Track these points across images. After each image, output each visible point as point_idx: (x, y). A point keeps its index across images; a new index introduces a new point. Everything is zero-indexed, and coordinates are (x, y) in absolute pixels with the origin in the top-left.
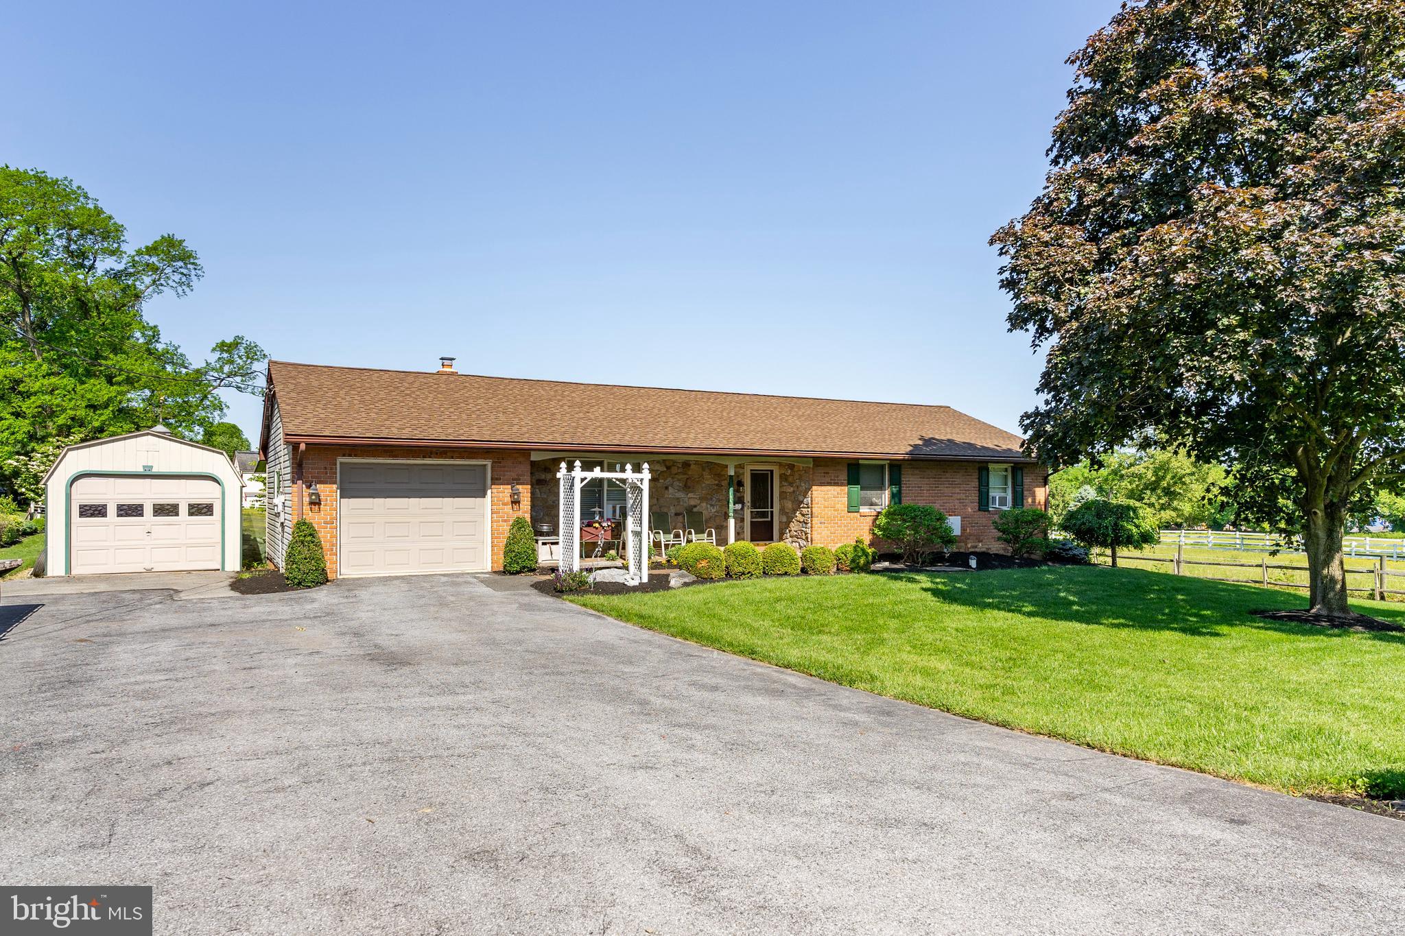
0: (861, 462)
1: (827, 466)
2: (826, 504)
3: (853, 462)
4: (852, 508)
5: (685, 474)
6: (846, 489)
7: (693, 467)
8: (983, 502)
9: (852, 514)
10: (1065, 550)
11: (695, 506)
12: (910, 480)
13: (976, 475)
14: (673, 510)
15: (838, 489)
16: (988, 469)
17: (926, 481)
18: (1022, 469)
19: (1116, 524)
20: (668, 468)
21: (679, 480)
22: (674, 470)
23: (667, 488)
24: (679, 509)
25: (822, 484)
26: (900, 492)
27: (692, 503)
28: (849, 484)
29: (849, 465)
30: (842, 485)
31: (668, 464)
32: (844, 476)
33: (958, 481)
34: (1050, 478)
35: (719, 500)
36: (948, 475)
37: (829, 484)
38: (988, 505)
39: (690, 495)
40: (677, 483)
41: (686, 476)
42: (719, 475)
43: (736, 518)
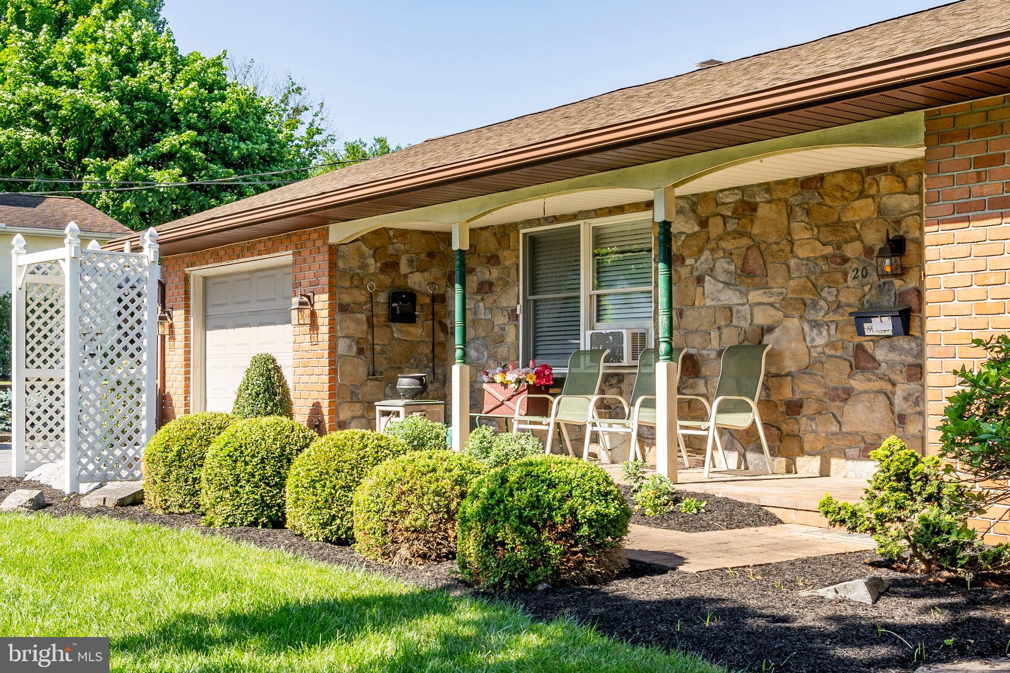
22: (715, 227)
23: (700, 280)
27: (762, 318)
31: (703, 210)
39: (755, 296)
40: (722, 265)
41: (745, 242)
42: (837, 226)
43: (891, 365)
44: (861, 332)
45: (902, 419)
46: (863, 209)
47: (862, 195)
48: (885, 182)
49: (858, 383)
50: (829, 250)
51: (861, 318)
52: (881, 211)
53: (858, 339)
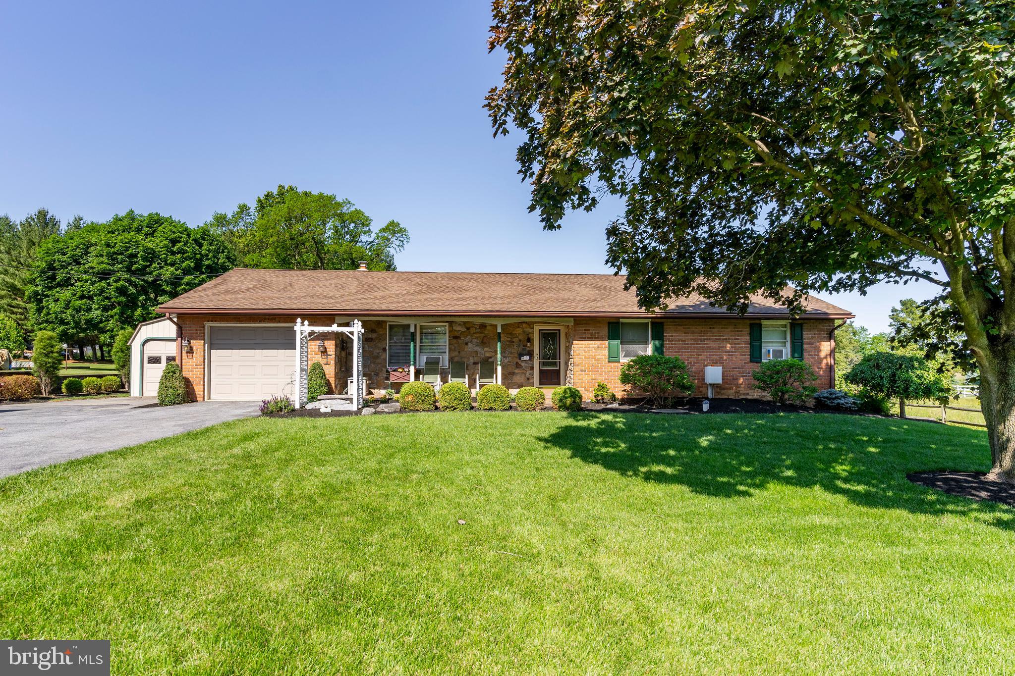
0: (621, 320)
1: (589, 324)
2: (587, 355)
3: (614, 320)
4: (613, 358)
5: (482, 333)
6: (607, 343)
7: (488, 328)
8: (755, 355)
9: (613, 364)
10: (829, 399)
11: (491, 358)
12: (672, 335)
13: (747, 330)
14: (472, 360)
15: (598, 343)
16: (760, 326)
17: (691, 336)
18: (801, 325)
19: (894, 375)
20: (468, 329)
21: (477, 338)
22: (473, 330)
23: (467, 344)
24: (476, 359)
25: (582, 339)
26: (662, 346)
27: (488, 355)
28: (609, 339)
29: (609, 323)
30: (602, 340)
31: (468, 326)
32: (605, 331)
33: (726, 336)
34: (836, 332)
35: (511, 353)
36: (715, 331)
37: (590, 339)
38: (760, 358)
39: (486, 349)
40: (475, 340)
41: (483, 335)
42: (511, 334)
43: (526, 367)
44: (520, 359)
45: (528, 379)
46: (519, 331)
47: (518, 327)
48: (524, 325)
49: (516, 371)
50: (509, 339)
51: (521, 355)
52: (524, 332)
53: (518, 361)
